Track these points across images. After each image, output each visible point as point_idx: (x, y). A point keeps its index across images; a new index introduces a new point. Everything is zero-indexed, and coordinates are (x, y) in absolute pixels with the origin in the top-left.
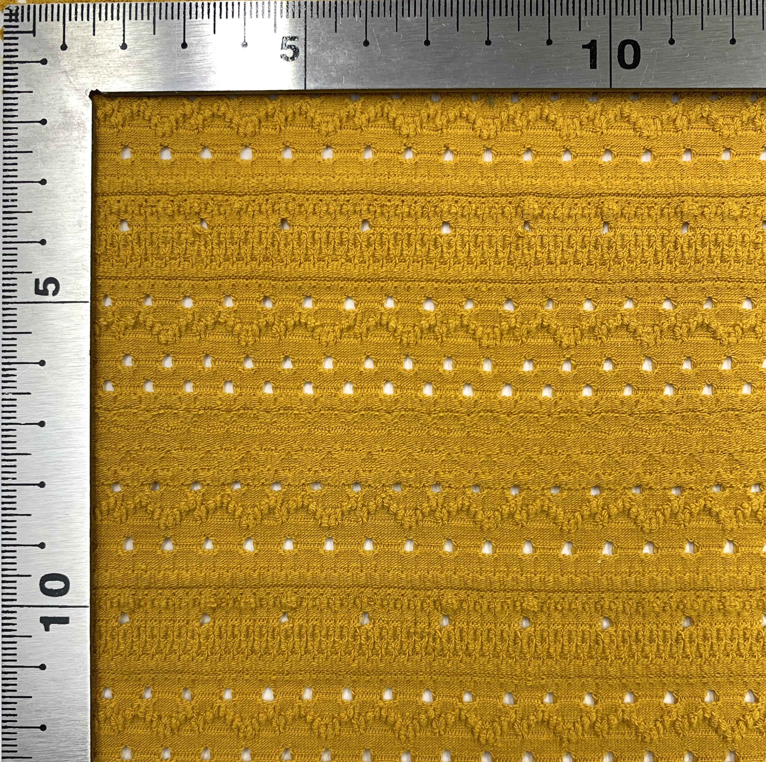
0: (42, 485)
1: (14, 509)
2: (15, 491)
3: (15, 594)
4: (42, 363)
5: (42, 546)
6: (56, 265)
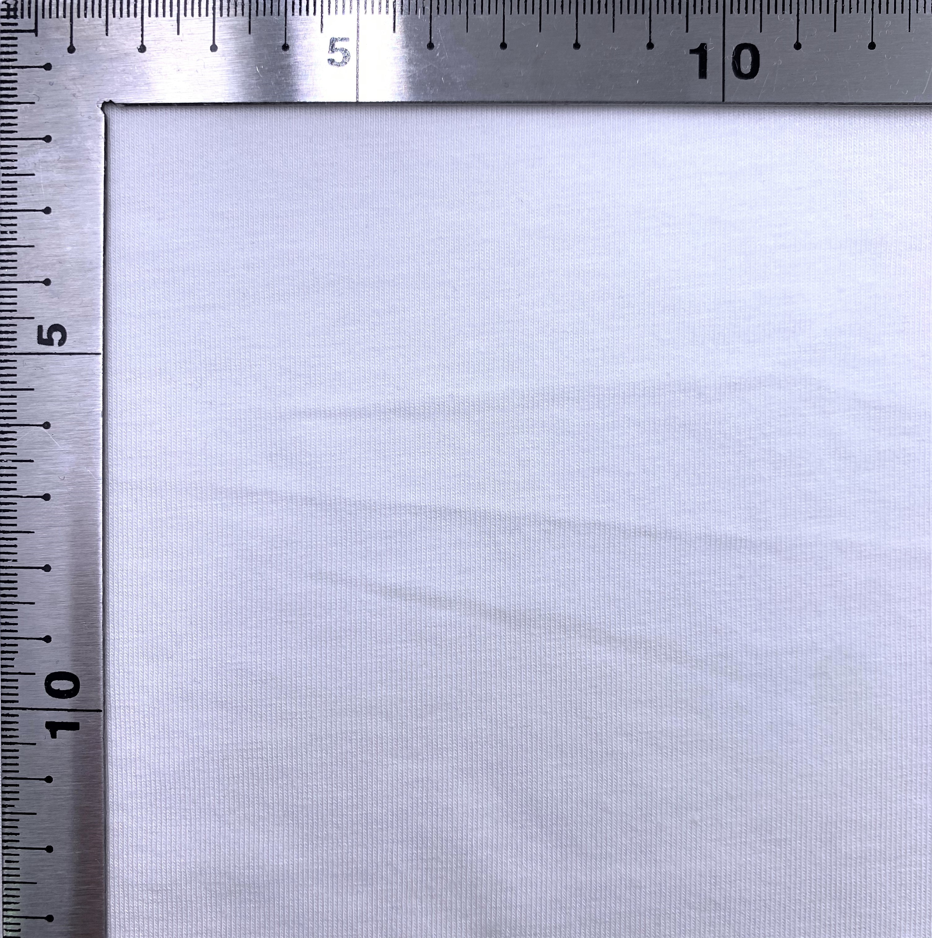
0: (47, 568)
1: (16, 596)
2: (16, 575)
3: (17, 694)
4: (47, 425)
5: (47, 639)
6: (63, 310)
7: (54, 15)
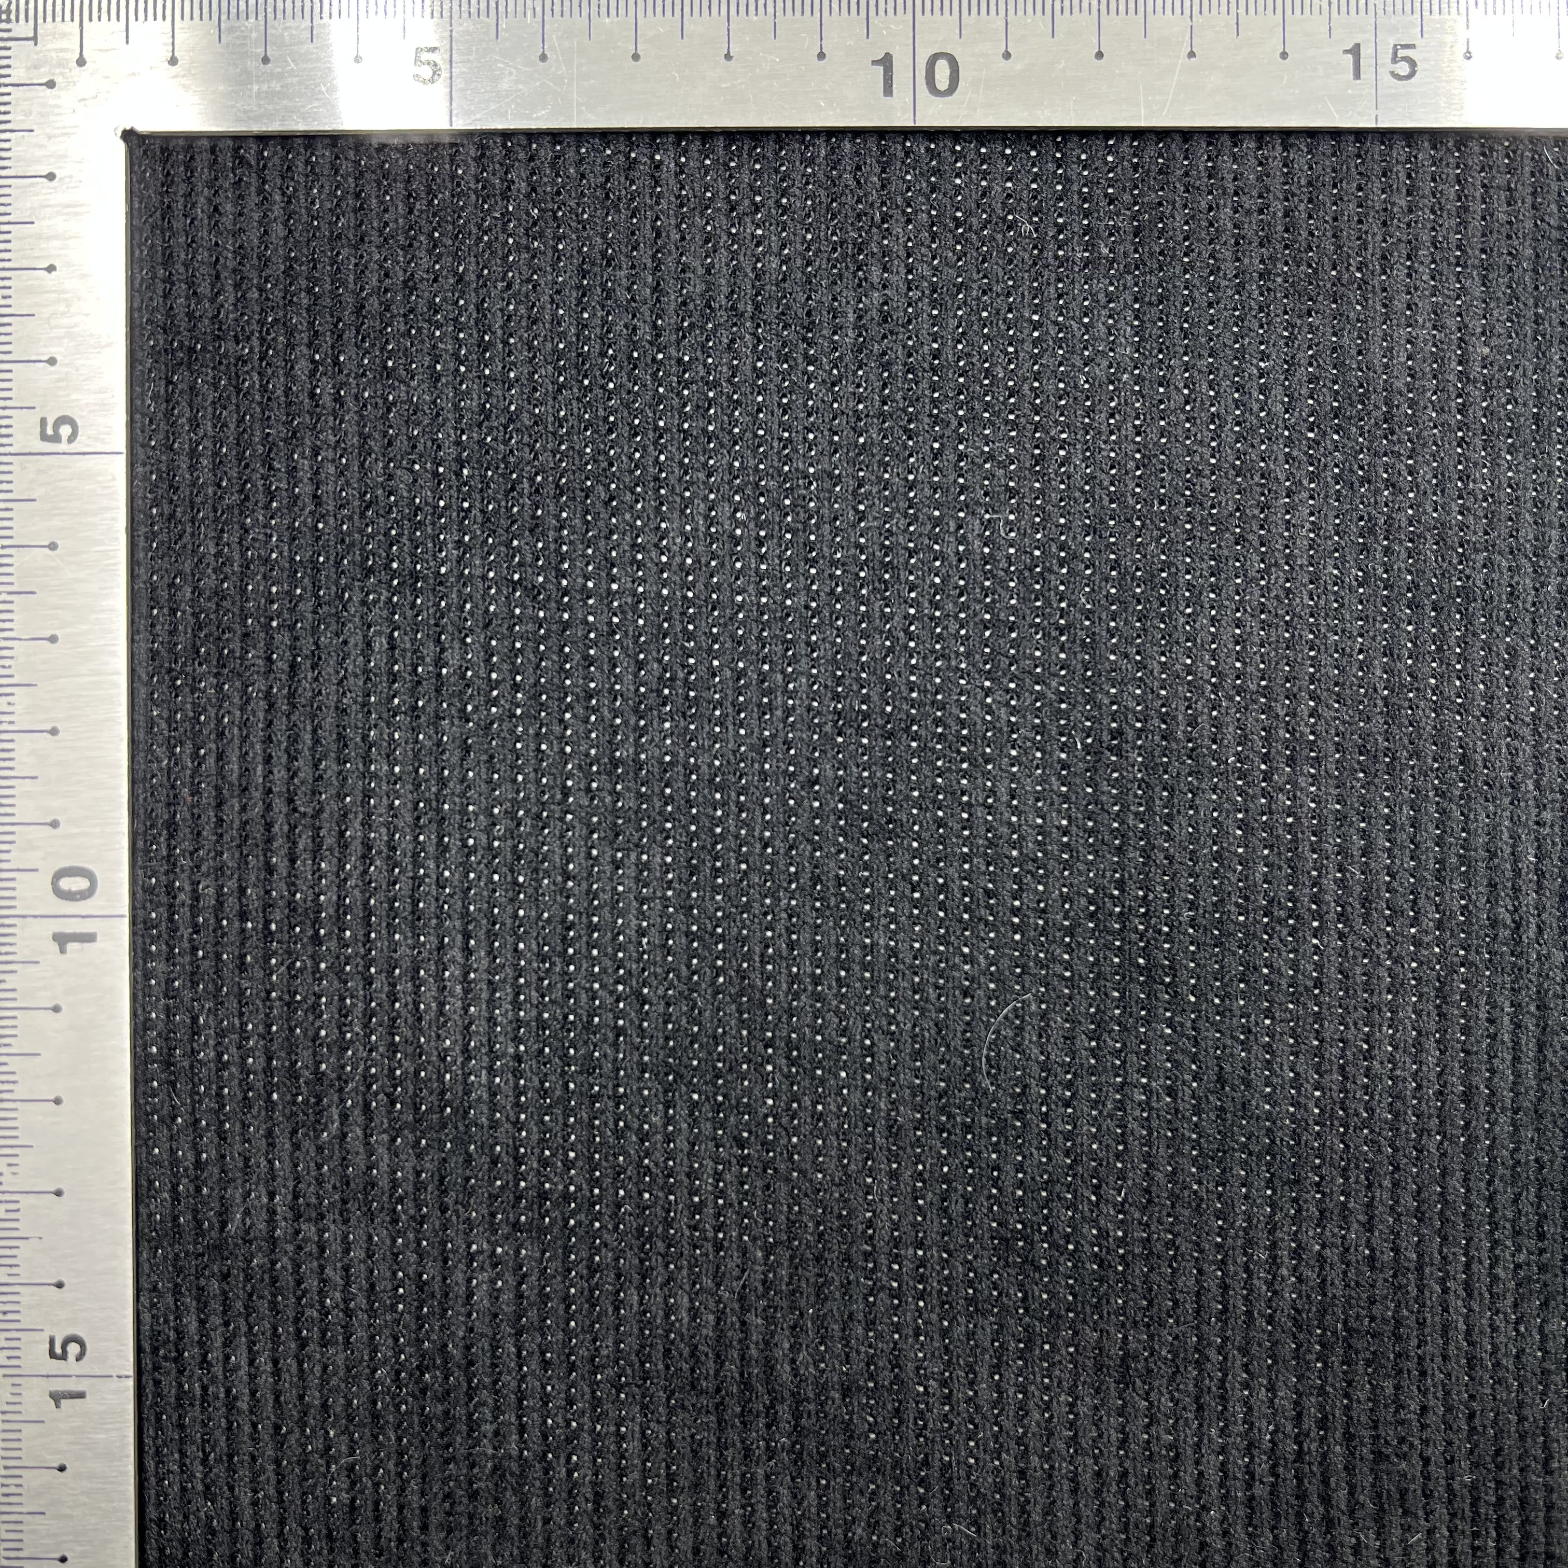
0: (54, 732)
1: (11, 769)
2: (12, 741)
3: (13, 898)
4: (53, 546)
5: (54, 824)
6: (73, 397)
7: (59, 19)
